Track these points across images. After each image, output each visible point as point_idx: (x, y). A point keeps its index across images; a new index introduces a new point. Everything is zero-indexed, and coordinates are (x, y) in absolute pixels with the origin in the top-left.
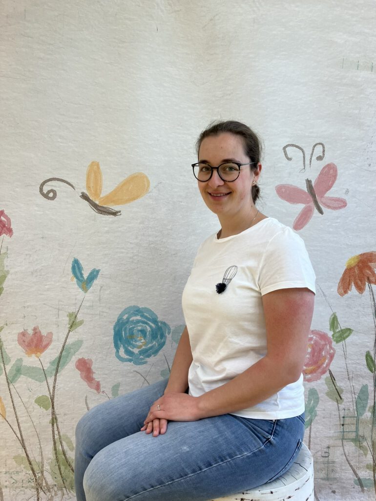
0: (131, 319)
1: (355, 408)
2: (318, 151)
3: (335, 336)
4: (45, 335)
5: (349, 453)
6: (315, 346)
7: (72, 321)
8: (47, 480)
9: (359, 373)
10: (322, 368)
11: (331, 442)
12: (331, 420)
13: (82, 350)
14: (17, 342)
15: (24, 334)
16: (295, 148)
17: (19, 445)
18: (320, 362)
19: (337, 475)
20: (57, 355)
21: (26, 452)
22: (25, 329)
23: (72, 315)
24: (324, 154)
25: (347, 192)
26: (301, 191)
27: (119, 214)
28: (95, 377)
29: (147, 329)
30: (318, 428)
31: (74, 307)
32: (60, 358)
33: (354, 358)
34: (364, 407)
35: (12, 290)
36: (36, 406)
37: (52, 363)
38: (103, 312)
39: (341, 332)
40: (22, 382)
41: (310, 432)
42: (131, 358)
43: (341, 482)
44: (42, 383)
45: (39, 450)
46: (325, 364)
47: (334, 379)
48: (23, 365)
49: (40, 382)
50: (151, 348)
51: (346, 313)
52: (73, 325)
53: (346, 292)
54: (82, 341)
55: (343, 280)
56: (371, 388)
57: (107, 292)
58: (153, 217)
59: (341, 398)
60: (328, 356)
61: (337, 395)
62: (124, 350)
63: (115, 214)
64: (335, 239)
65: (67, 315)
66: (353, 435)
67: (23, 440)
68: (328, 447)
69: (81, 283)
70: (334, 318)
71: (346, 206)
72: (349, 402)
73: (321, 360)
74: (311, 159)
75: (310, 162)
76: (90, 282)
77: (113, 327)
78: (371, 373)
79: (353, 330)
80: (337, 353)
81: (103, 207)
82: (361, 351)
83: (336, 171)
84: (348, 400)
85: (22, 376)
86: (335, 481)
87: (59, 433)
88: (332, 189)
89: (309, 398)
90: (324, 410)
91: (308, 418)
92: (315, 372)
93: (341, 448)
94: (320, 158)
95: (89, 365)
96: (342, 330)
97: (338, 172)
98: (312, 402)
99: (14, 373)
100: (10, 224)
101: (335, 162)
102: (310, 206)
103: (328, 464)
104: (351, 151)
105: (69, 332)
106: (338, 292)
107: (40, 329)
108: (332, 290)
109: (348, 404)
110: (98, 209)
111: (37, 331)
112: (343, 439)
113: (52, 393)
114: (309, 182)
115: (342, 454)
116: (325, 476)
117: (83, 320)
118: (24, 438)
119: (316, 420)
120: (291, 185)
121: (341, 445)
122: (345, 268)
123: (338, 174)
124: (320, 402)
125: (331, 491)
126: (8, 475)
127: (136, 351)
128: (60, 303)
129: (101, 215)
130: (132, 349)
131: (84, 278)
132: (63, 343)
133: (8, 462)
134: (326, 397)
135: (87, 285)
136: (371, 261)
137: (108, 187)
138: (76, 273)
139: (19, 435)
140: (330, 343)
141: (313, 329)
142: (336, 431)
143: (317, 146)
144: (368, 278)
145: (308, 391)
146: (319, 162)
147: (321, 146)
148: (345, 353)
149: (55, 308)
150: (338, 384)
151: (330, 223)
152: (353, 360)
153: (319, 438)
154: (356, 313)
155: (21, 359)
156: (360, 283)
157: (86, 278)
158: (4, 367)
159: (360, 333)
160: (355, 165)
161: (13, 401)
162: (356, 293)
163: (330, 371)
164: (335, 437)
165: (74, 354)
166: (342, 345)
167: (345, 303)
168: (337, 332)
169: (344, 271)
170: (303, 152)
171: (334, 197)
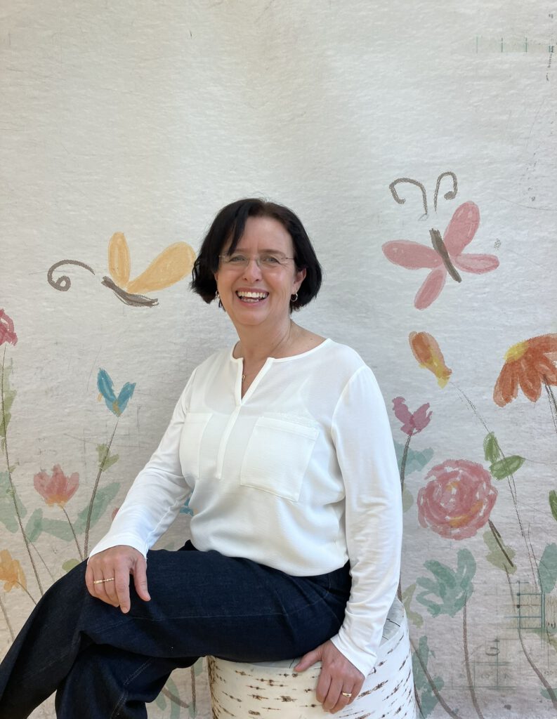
1: (537, 580)
2: (447, 184)
3: (495, 468)
4: (70, 477)
5: (531, 650)
6: (462, 484)
7: (103, 457)
9: (540, 526)
10: (477, 518)
11: (501, 633)
12: (498, 598)
13: (119, 497)
14: (33, 487)
15: (41, 476)
16: (408, 183)
18: (473, 509)
19: (513, 683)
20: (87, 504)
22: (43, 469)
23: (103, 448)
24: (456, 189)
25: (498, 244)
26: (423, 249)
27: (156, 303)
30: (479, 611)
31: (105, 437)
32: (91, 507)
33: (530, 502)
34: (552, 579)
35: (22, 417)
37: (81, 515)
38: (144, 443)
39: (504, 463)
40: (45, 541)
41: (465, 616)
43: (519, 693)
44: (70, 543)
46: (482, 511)
47: (500, 536)
48: (44, 517)
49: (67, 540)
51: (511, 432)
52: (105, 462)
53: (508, 400)
54: (119, 484)
55: (502, 380)
57: (148, 414)
59: (512, 565)
60: (487, 500)
61: (506, 560)
63: (150, 303)
64: (483, 318)
65: (97, 449)
66: (537, 623)
68: (497, 641)
69: (111, 404)
70: (490, 440)
71: (498, 266)
72: (525, 570)
73: (474, 506)
74: (436, 198)
75: (435, 202)
76: (124, 401)
79: (525, 459)
80: (499, 494)
81: (133, 295)
82: (540, 490)
83: (476, 213)
84: (525, 569)
85: (43, 533)
86: (510, 692)
88: (473, 241)
89: (458, 564)
90: (485, 583)
91: (461, 595)
92: (466, 524)
93: (518, 643)
94: (450, 196)
96: (505, 459)
97: (480, 214)
98: (465, 570)
99: (33, 529)
100: (13, 328)
101: (475, 199)
102: (440, 271)
103: (497, 665)
104: (501, 180)
105: (100, 472)
106: (495, 401)
107: (62, 468)
108: (485, 397)
109: (525, 574)
110: (127, 299)
111: (58, 471)
112: (520, 628)
113: (84, 557)
114: (435, 234)
115: (520, 652)
116: (494, 684)
117: (118, 455)
119: (473, 598)
120: (407, 241)
121: (517, 637)
122: (503, 362)
123: (481, 217)
124: (478, 570)
125: (503, 705)
128: (86, 432)
131: (114, 396)
132: (93, 487)
134: (488, 563)
135: (120, 406)
136: (547, 350)
137: (138, 266)
138: (104, 390)
140: (488, 479)
141: (456, 458)
142: (508, 616)
143: (444, 177)
144: (545, 377)
145: (458, 553)
146: (449, 201)
147: (450, 176)
148: (514, 494)
149: (80, 440)
150: (509, 542)
151: (473, 294)
152: (528, 505)
153: (480, 626)
154: (527, 432)
155: (40, 509)
156: (531, 385)
157: (117, 396)
158: (20, 520)
159: (537, 462)
160: (508, 201)
161: (34, 567)
162: (525, 400)
163: (491, 523)
164: (507, 624)
165: (109, 502)
166: (507, 481)
167: (507, 416)
168: (498, 463)
169: (502, 367)
170: (422, 189)
171: (477, 255)
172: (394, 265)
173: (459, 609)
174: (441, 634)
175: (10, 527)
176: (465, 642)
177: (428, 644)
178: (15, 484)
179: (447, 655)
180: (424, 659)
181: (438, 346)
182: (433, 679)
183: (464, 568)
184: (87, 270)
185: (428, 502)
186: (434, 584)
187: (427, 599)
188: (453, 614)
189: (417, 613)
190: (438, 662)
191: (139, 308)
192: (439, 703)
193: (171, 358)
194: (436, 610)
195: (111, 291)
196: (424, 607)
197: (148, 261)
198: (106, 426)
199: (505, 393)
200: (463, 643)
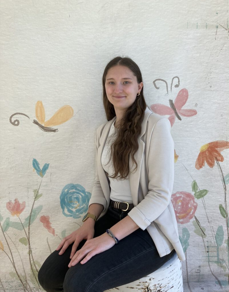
0: (70, 192)
1: (215, 241)
2: (176, 81)
3: (196, 194)
4: (22, 203)
5: (214, 270)
6: (183, 201)
7: (36, 195)
8: (30, 285)
9: (216, 218)
10: (190, 215)
11: (201, 263)
12: (199, 248)
13: (43, 211)
14: (6, 208)
15: (9, 203)
16: (161, 81)
17: (12, 266)
18: (188, 211)
19: (205, 280)
20: (29, 215)
21: (16, 270)
22: (10, 200)
23: (36, 191)
24: (179, 83)
25: (196, 105)
27: (57, 131)
28: (52, 226)
29: (80, 197)
30: (192, 254)
31: (37, 186)
32: (30, 216)
34: (221, 240)
36: (20, 243)
37: (26, 219)
38: (53, 188)
40: (11, 231)
42: (71, 214)
43: (207, 283)
44: (22, 231)
45: (22, 269)
46: (192, 212)
47: (199, 222)
48: (10, 221)
49: (20, 230)
50: (83, 208)
51: (203, 180)
52: (37, 197)
53: (201, 167)
54: (42, 206)
55: (198, 159)
56: (225, 228)
57: (55, 176)
58: (78, 131)
59: (205, 235)
60: (193, 207)
61: (202, 233)
62: (67, 210)
63: (54, 131)
64: (191, 135)
65: (33, 191)
66: (216, 259)
67: (14, 263)
68: (200, 267)
69: (39, 172)
70: (194, 184)
71: (196, 114)
74: (171, 87)
75: (171, 89)
76: (44, 171)
77: (59, 197)
78: (224, 218)
79: (208, 191)
80: (198, 205)
81: (47, 127)
82: (215, 204)
83: (187, 93)
84: (210, 236)
85: (10, 227)
86: (203, 283)
87: (33, 260)
88: (186, 104)
89: (183, 234)
90: (194, 242)
91: (184, 247)
92: (185, 217)
93: (208, 267)
94: (177, 86)
95: (48, 219)
96: (200, 191)
97: (189, 93)
98: (185, 236)
99: (6, 226)
101: (187, 87)
102: (173, 116)
103: (200, 276)
104: (196, 80)
105: (34, 201)
106: (196, 168)
108: (192, 166)
109: (210, 238)
110: (44, 129)
111: (17, 201)
112: (209, 261)
113: (28, 236)
114: (171, 101)
115: (209, 271)
117: (42, 194)
118: (14, 261)
119: (189, 248)
120: (160, 104)
121: (208, 265)
122: (199, 152)
124: (191, 236)
125: (201, 288)
126: (7, 283)
127: (74, 210)
128: (28, 184)
129: (47, 132)
130: (72, 209)
131: (40, 169)
132: (31, 207)
133: (7, 276)
135: (43, 173)
136: (217, 147)
137: (49, 115)
138: (36, 167)
140: (193, 199)
141: (181, 191)
142: (204, 256)
143: (175, 79)
144: (216, 158)
145: (182, 229)
147: (177, 78)
148: (205, 205)
149: (26, 187)
150: (202, 225)
151: (186, 125)
152: (210, 210)
153: (192, 261)
154: (209, 180)
156: (211, 161)
157: (41, 169)
159: (214, 192)
160: (200, 88)
161: (6, 241)
162: (208, 167)
163: (195, 217)
164: (204, 260)
165: (38, 214)
166: (201, 200)
167: (200, 174)
168: (197, 192)
169: (199, 154)
170: (166, 83)
171: (188, 109)
191: (50, 133)
193: (64, 153)
195: (37, 126)
197: (53, 113)
198: (37, 182)
199: (200, 164)
200: (186, 268)
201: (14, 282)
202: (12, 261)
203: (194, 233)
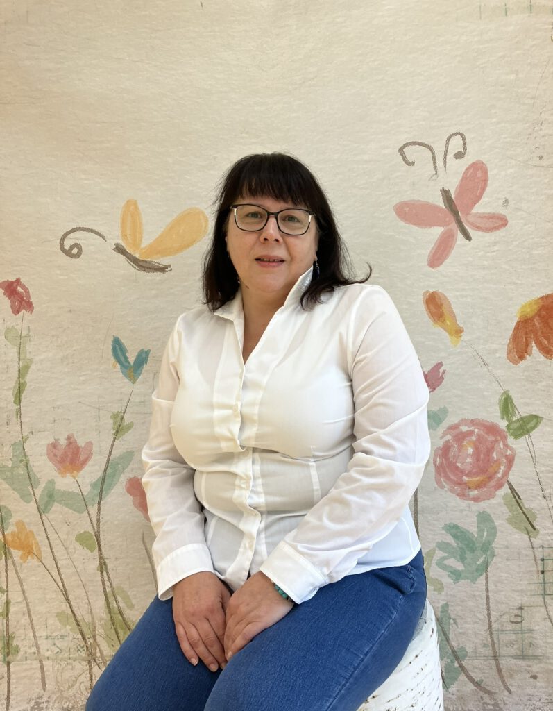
2: (456, 144)
3: (511, 427)
4: (83, 446)
6: (478, 444)
7: (116, 426)
8: (102, 648)
10: (496, 479)
11: (525, 600)
12: (521, 563)
13: (133, 464)
14: (47, 457)
15: (54, 445)
17: (62, 598)
18: (491, 470)
19: (538, 652)
20: (100, 474)
21: (71, 608)
22: (56, 438)
23: (118, 416)
24: (465, 149)
25: (506, 202)
26: (434, 208)
27: (169, 269)
30: (501, 576)
31: (120, 405)
32: (104, 477)
33: (550, 463)
35: (38, 385)
36: (78, 545)
37: (93, 486)
39: (521, 422)
40: (57, 512)
41: (487, 583)
44: (82, 515)
45: (86, 606)
46: (501, 472)
47: (520, 498)
48: (56, 488)
49: (79, 512)
51: (527, 390)
52: (119, 430)
53: (522, 358)
54: (133, 452)
55: (515, 338)
59: (534, 529)
60: (504, 460)
61: (527, 523)
63: (163, 269)
64: (494, 276)
65: (111, 417)
67: (66, 591)
68: (521, 608)
69: (126, 370)
70: (506, 400)
71: (506, 224)
72: (548, 534)
73: (491, 466)
74: (445, 158)
75: (445, 162)
76: (139, 367)
79: (542, 418)
80: (518, 455)
81: (145, 262)
83: (485, 172)
84: (548, 532)
85: (56, 503)
86: (536, 661)
87: (111, 584)
89: (478, 527)
90: (507, 547)
91: (481, 560)
92: (485, 486)
93: (543, 610)
94: (459, 155)
96: (522, 418)
97: (490, 173)
98: (485, 533)
99: (46, 500)
100: (29, 297)
101: (484, 158)
102: (451, 230)
103: (522, 633)
104: (508, 140)
105: (114, 441)
106: (509, 359)
107: (75, 437)
108: (498, 355)
109: (549, 538)
110: (139, 266)
111: (72, 440)
112: (544, 595)
113: (96, 529)
114: (445, 193)
115: (545, 619)
116: (519, 653)
117: (132, 422)
118: (67, 588)
119: (495, 563)
120: (419, 201)
121: (542, 604)
122: (516, 320)
124: (498, 534)
125: (528, 675)
126: (50, 641)
128: (100, 400)
129: (145, 273)
131: (129, 363)
132: (107, 456)
133: (50, 622)
135: (135, 373)
137: (151, 232)
138: (119, 358)
139: (60, 585)
140: (504, 438)
141: (473, 417)
142: (532, 582)
145: (477, 516)
146: (458, 161)
148: (533, 455)
149: (94, 407)
150: (527, 505)
151: (482, 253)
152: (548, 466)
153: (503, 593)
154: (544, 391)
155: (53, 480)
156: (546, 342)
157: (132, 363)
158: (33, 491)
160: (515, 160)
161: (48, 538)
162: (540, 358)
163: (510, 484)
164: (531, 591)
165: (123, 472)
166: (525, 441)
167: (521, 374)
168: (514, 421)
169: (514, 324)
170: (431, 150)
171: (486, 213)
172: (407, 225)
173: (481, 575)
174: (463, 601)
175: (25, 497)
176: (488, 609)
177: (449, 611)
178: (27, 455)
179: (470, 624)
180: (446, 627)
181: (450, 304)
182: (455, 649)
183: (483, 531)
184: (99, 237)
185: (445, 462)
186: (453, 548)
187: (447, 564)
188: (474, 580)
189: (437, 580)
190: (461, 631)
192: (463, 674)
194: (456, 576)
195: (122, 257)
196: (445, 573)
198: (121, 393)
199: (519, 350)
200: (486, 611)
201: (66, 639)
202: (62, 587)
203: (508, 525)
